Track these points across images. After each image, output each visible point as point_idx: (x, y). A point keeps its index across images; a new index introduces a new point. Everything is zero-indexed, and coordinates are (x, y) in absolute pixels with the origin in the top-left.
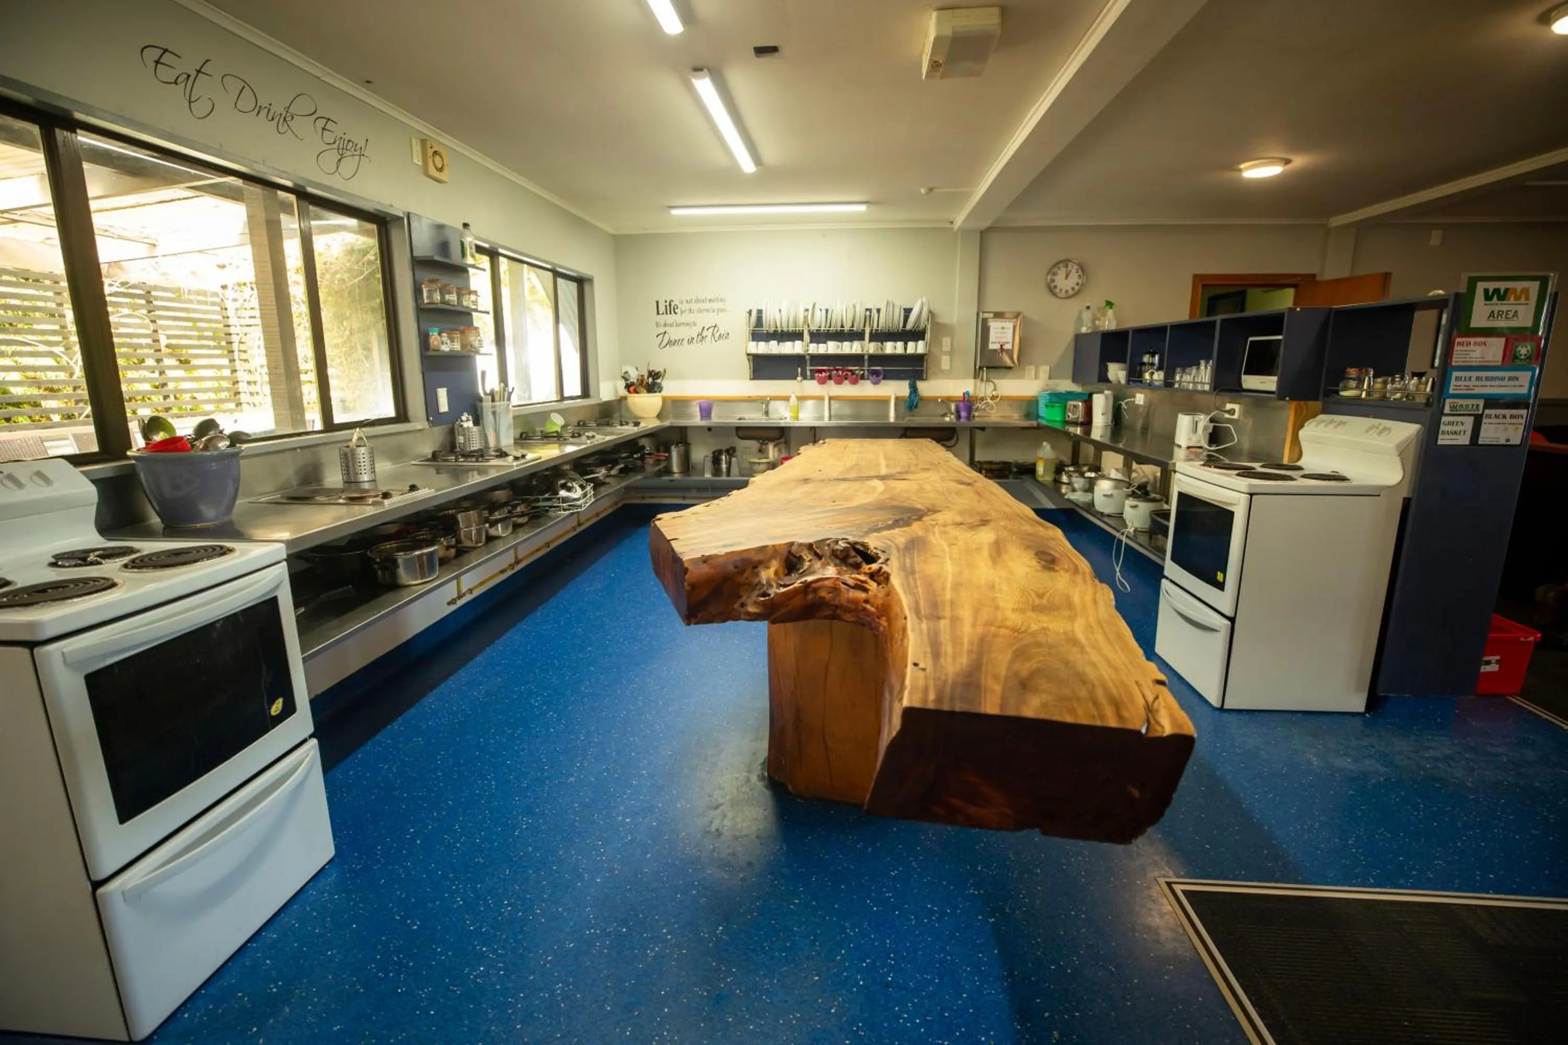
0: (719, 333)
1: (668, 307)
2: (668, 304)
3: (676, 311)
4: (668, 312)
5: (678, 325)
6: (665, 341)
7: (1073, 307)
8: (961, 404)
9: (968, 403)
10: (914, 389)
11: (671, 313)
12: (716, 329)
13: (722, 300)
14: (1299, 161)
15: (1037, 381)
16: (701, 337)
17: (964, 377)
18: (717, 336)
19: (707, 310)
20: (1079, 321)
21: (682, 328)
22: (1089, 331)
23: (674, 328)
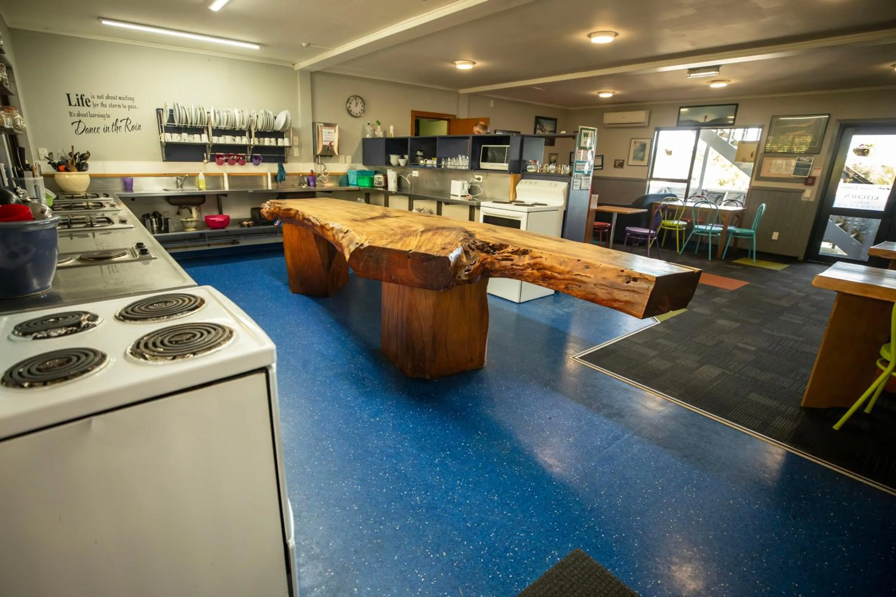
0: (132, 125)
1: (80, 101)
2: (79, 97)
3: (89, 104)
4: (81, 104)
5: (93, 116)
6: (80, 130)
7: (359, 123)
8: (310, 178)
9: (313, 177)
10: (281, 169)
11: (83, 105)
12: (129, 122)
13: (130, 99)
14: (479, 64)
15: (345, 164)
16: (116, 127)
17: (308, 161)
18: (130, 127)
19: (119, 106)
20: (364, 132)
21: (96, 118)
22: (371, 137)
23: (89, 118)
